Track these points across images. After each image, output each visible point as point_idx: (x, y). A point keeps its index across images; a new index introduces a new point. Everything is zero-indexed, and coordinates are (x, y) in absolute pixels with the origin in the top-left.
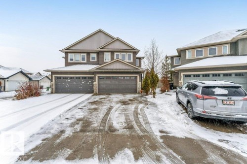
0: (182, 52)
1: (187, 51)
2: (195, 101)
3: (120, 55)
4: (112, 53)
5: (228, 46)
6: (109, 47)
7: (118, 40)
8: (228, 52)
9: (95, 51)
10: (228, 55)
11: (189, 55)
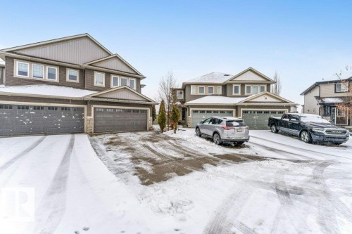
0: (186, 87)
1: (192, 87)
2: (223, 132)
3: (119, 79)
4: (108, 74)
5: (221, 87)
6: (102, 65)
7: (117, 57)
8: (221, 93)
9: (78, 67)
10: (221, 95)
11: (193, 91)
